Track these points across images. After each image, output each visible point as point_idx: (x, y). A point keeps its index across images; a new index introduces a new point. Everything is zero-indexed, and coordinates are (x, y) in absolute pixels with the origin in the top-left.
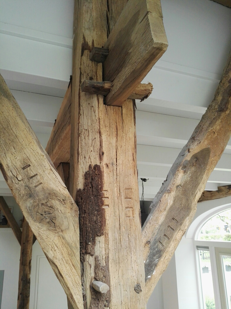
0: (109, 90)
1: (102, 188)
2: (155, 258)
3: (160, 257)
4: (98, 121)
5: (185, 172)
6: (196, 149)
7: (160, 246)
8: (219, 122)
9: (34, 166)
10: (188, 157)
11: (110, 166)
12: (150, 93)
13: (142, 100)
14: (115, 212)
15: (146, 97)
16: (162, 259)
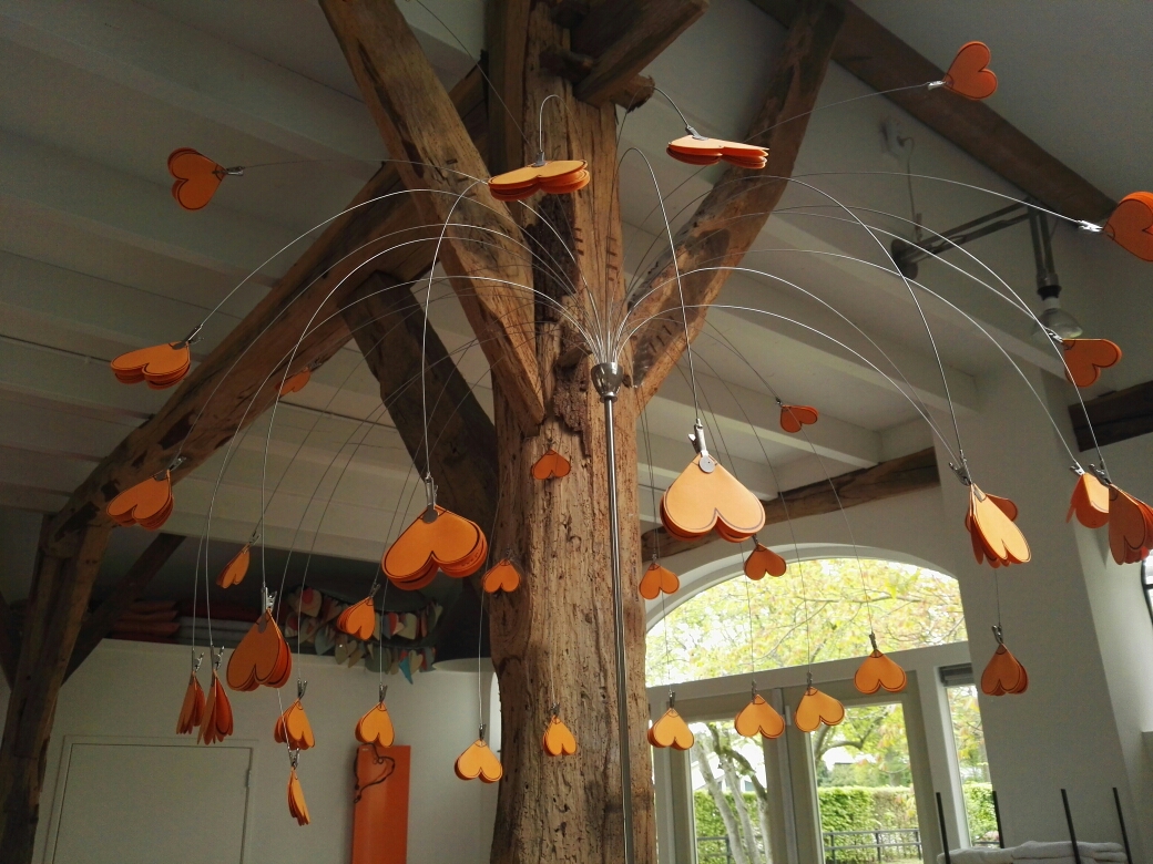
0: (588, 72)
1: (573, 223)
2: (644, 362)
3: (651, 364)
4: (564, 121)
5: (690, 253)
6: (706, 223)
7: (651, 350)
8: (743, 195)
9: (463, 164)
10: (696, 233)
11: (585, 195)
12: (649, 96)
13: (630, 109)
14: (592, 265)
15: (640, 103)
16: (654, 369)
